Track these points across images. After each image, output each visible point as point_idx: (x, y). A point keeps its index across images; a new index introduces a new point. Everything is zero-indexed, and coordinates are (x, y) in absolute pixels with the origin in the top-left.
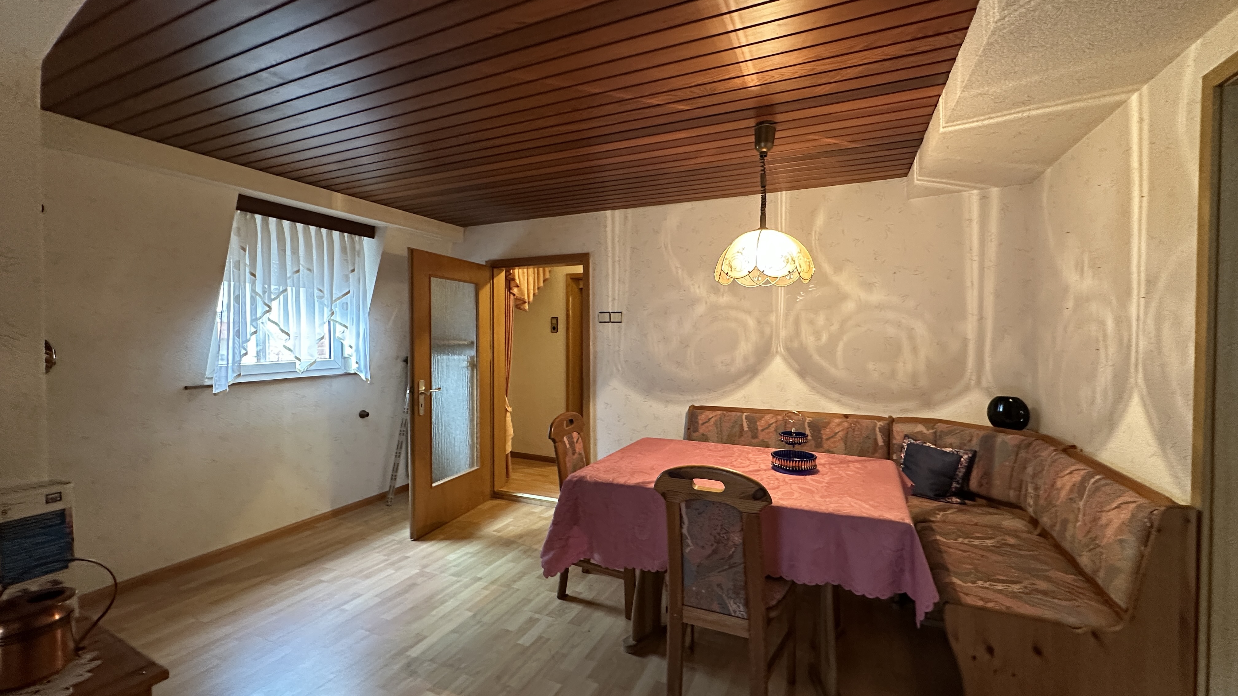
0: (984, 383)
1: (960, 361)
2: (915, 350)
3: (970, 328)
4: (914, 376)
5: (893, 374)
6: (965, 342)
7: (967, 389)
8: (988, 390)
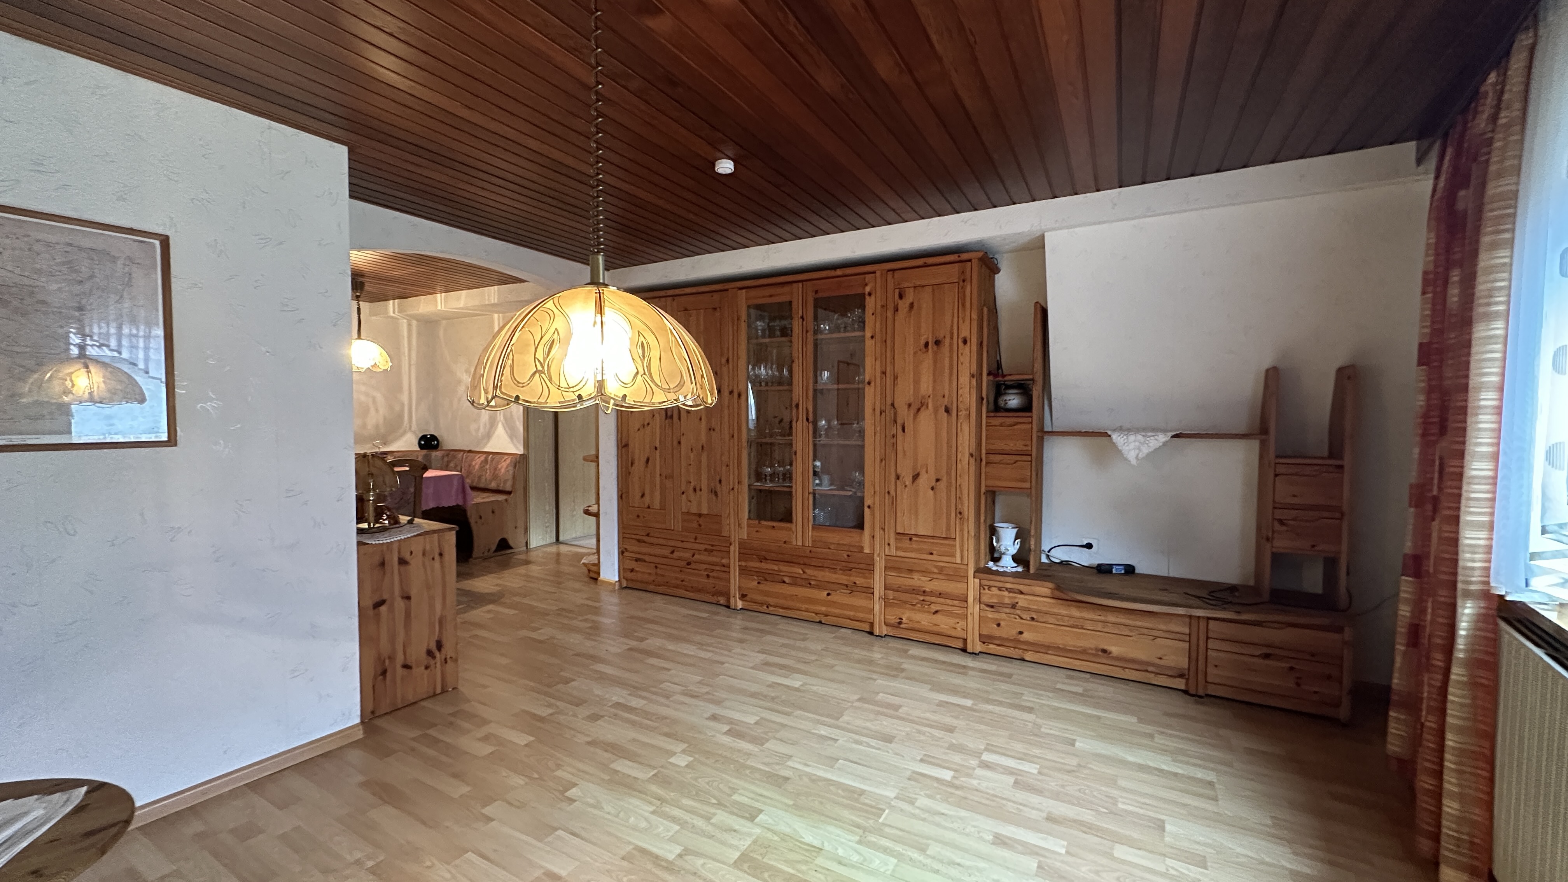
0: (413, 429)
1: (400, 416)
2: (377, 410)
3: (405, 398)
4: (377, 427)
5: (364, 426)
6: (403, 404)
7: (404, 433)
8: (414, 432)
